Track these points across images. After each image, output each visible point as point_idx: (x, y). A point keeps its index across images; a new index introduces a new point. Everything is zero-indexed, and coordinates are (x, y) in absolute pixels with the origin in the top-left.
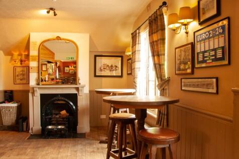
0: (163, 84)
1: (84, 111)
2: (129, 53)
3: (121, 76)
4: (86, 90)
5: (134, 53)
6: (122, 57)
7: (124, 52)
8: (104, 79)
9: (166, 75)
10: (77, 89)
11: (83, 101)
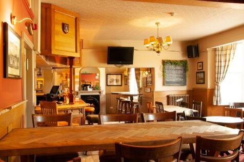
0: (140, 89)
1: (103, 104)
2: (126, 74)
3: (121, 85)
4: (104, 93)
5: (128, 75)
6: (121, 75)
7: (123, 72)
8: (112, 87)
9: (141, 86)
10: (100, 92)
11: (102, 99)
